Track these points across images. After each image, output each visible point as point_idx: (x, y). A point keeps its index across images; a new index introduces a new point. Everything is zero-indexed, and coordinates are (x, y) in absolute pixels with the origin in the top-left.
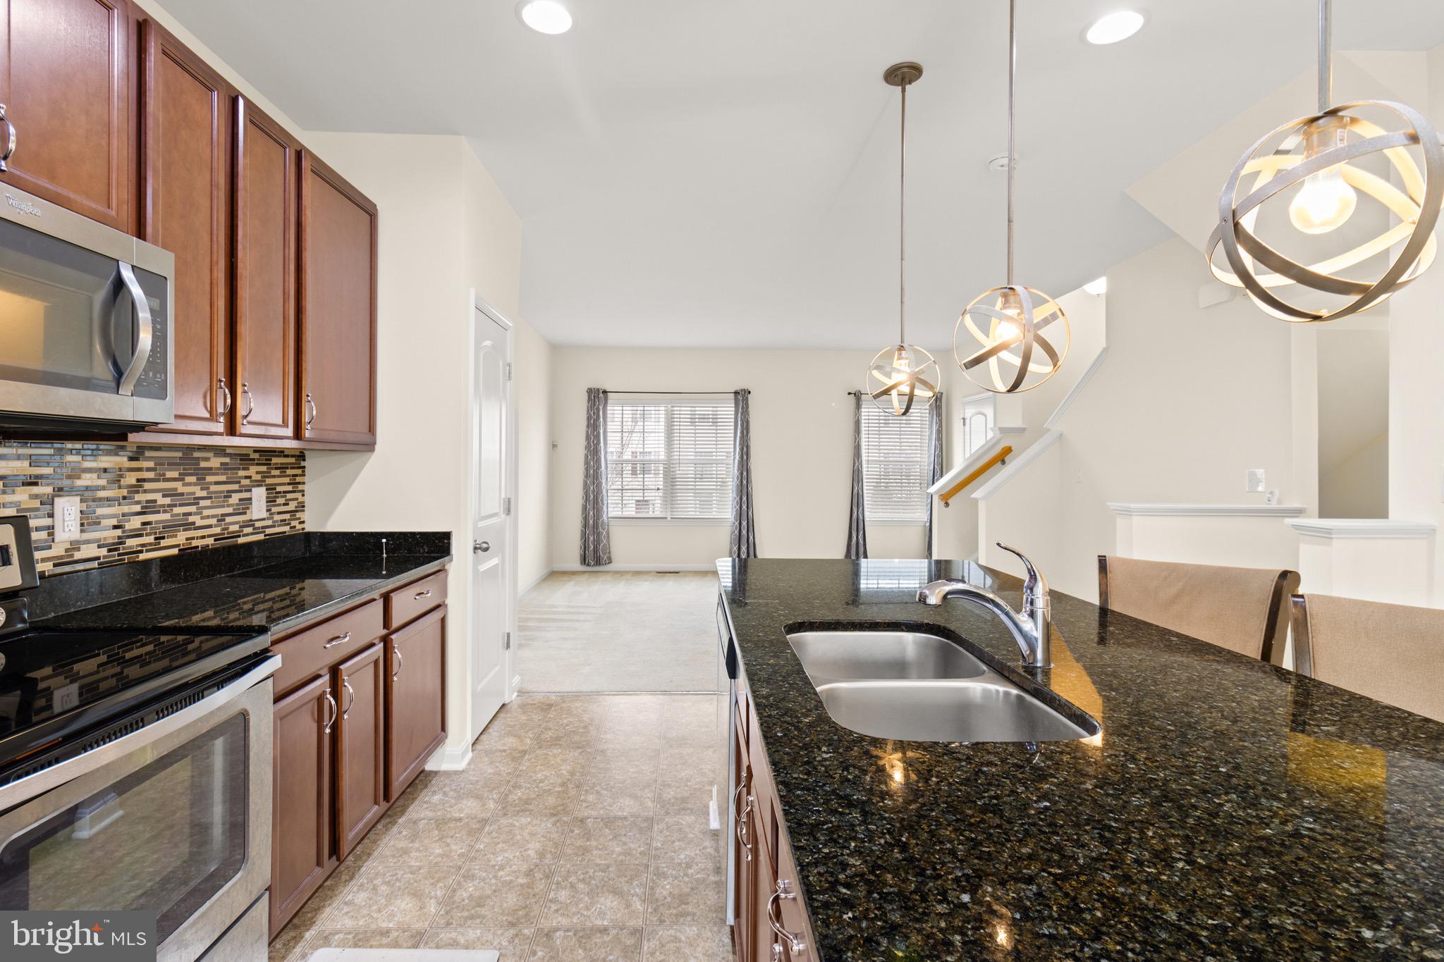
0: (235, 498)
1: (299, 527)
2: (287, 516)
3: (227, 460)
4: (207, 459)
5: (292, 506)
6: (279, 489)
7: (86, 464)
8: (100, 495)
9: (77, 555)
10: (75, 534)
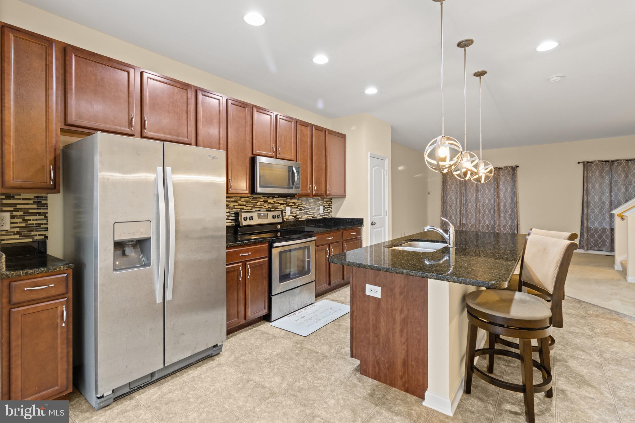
0: (316, 209)
1: (331, 216)
2: (328, 213)
3: (314, 200)
4: (311, 200)
5: (329, 211)
6: (326, 207)
7: (291, 201)
8: (293, 207)
9: (290, 218)
10: (289, 214)
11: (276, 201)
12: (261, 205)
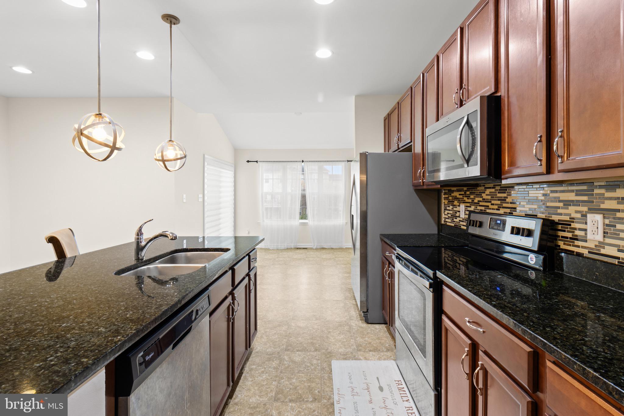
7: (608, 195)
8: (619, 215)
9: (603, 251)
10: (600, 238)
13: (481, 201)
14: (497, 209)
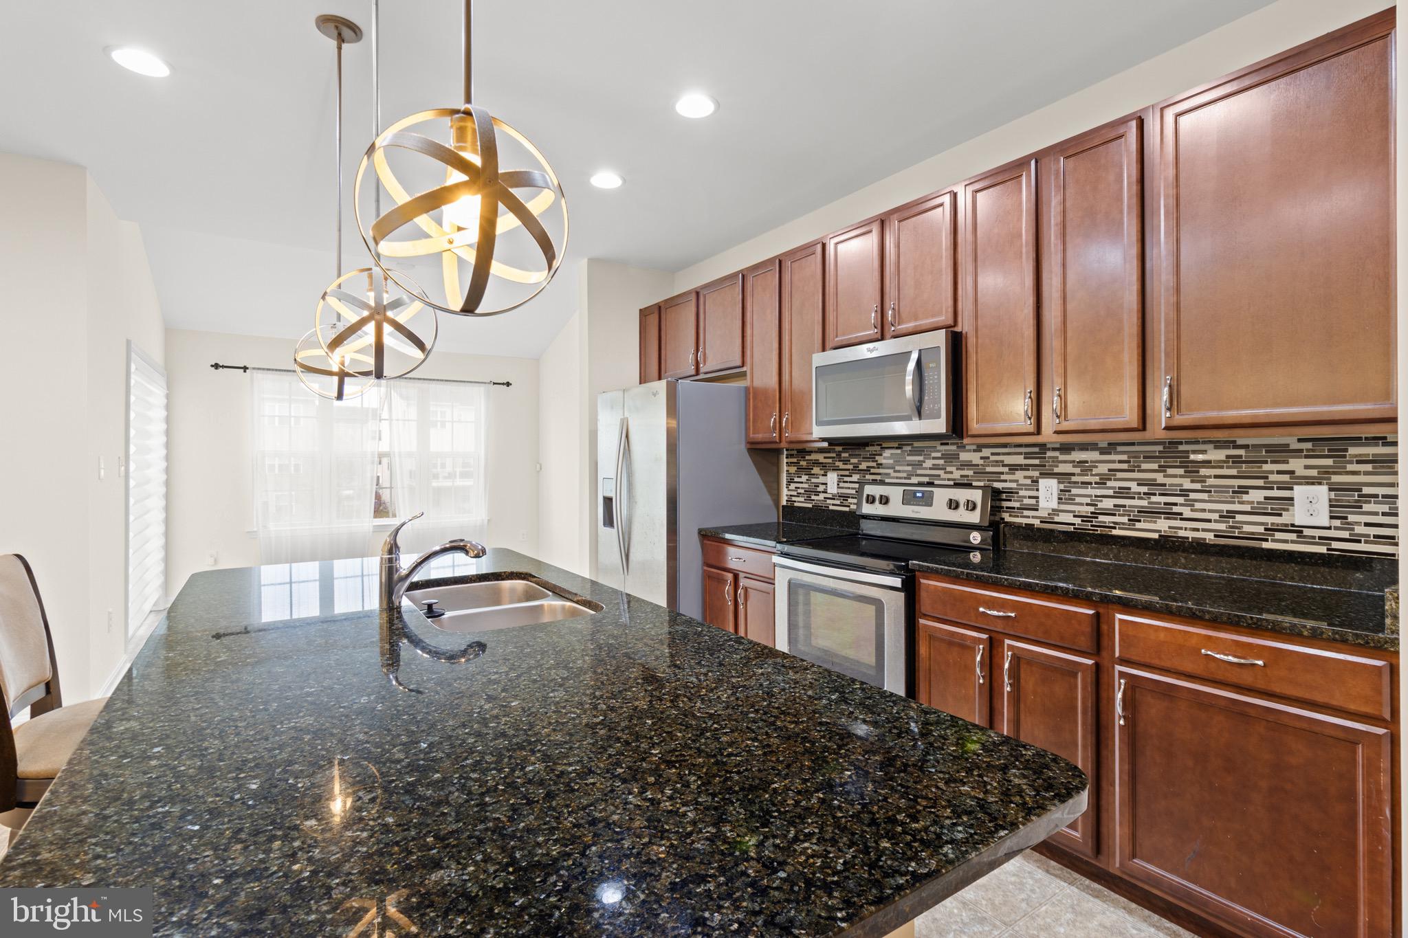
7: (1062, 457)
8: (1074, 479)
9: (1057, 519)
10: (1054, 504)
11: (993, 458)
12: (935, 467)
13: (873, 467)
14: (905, 478)
